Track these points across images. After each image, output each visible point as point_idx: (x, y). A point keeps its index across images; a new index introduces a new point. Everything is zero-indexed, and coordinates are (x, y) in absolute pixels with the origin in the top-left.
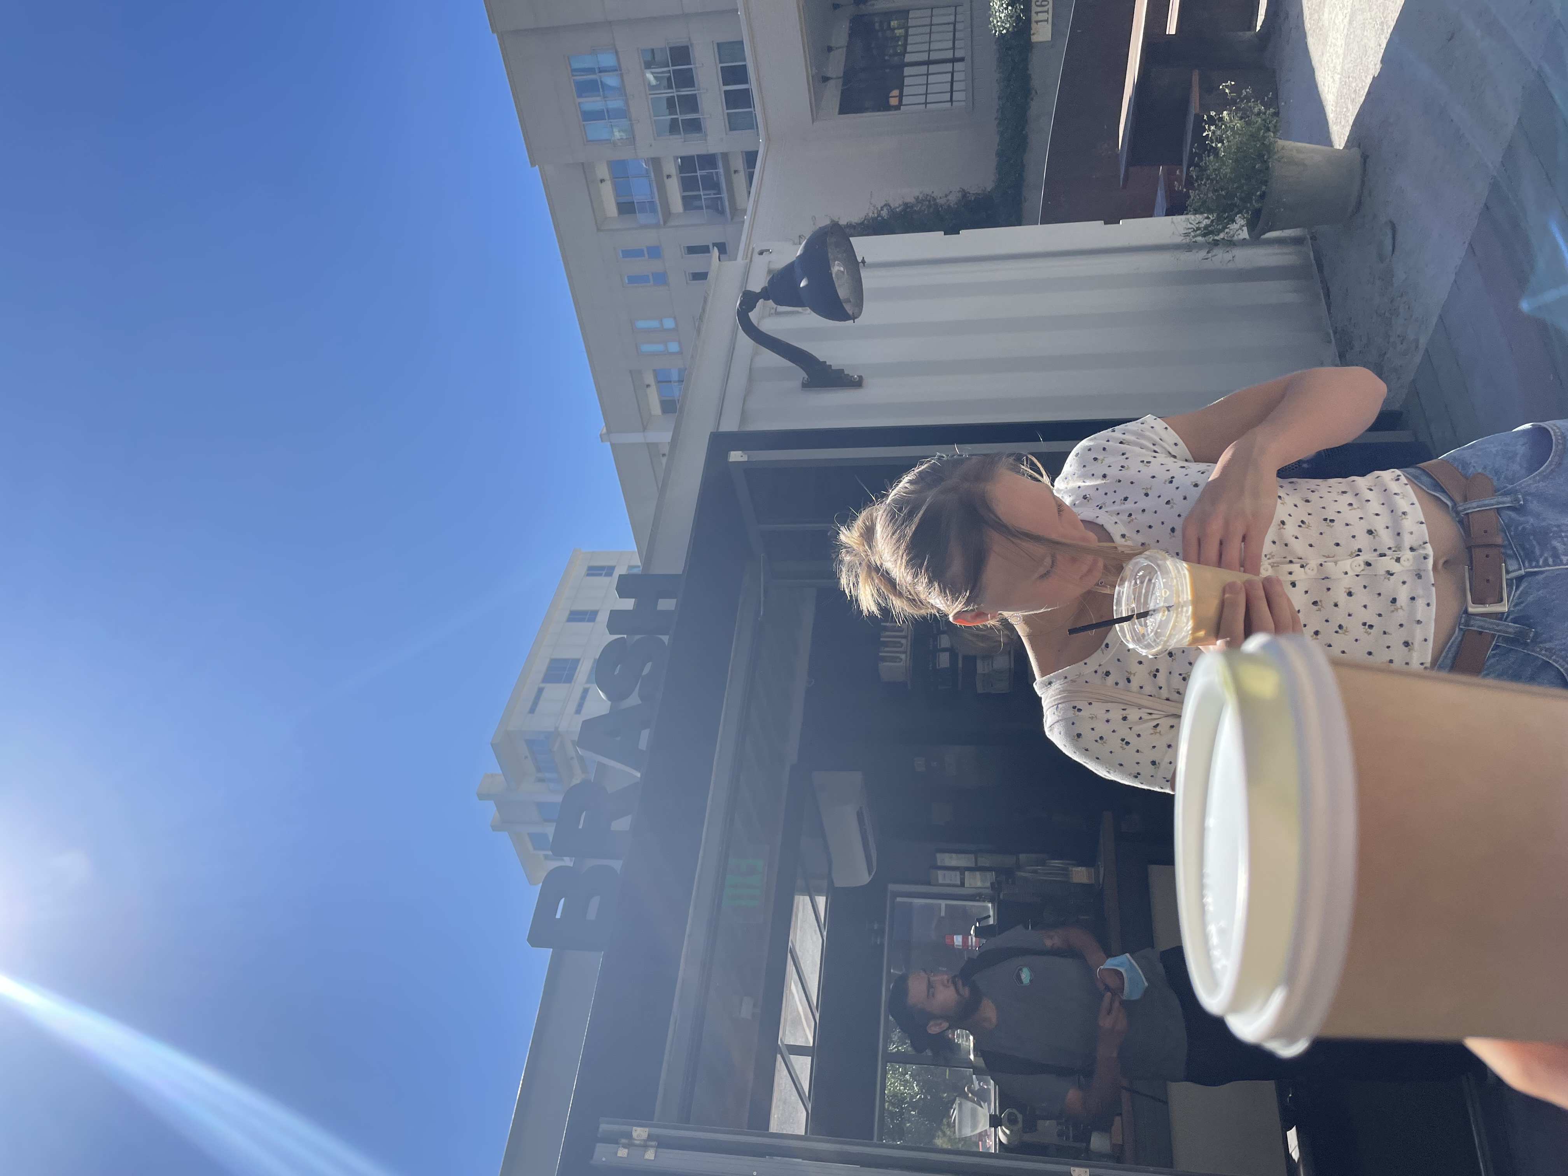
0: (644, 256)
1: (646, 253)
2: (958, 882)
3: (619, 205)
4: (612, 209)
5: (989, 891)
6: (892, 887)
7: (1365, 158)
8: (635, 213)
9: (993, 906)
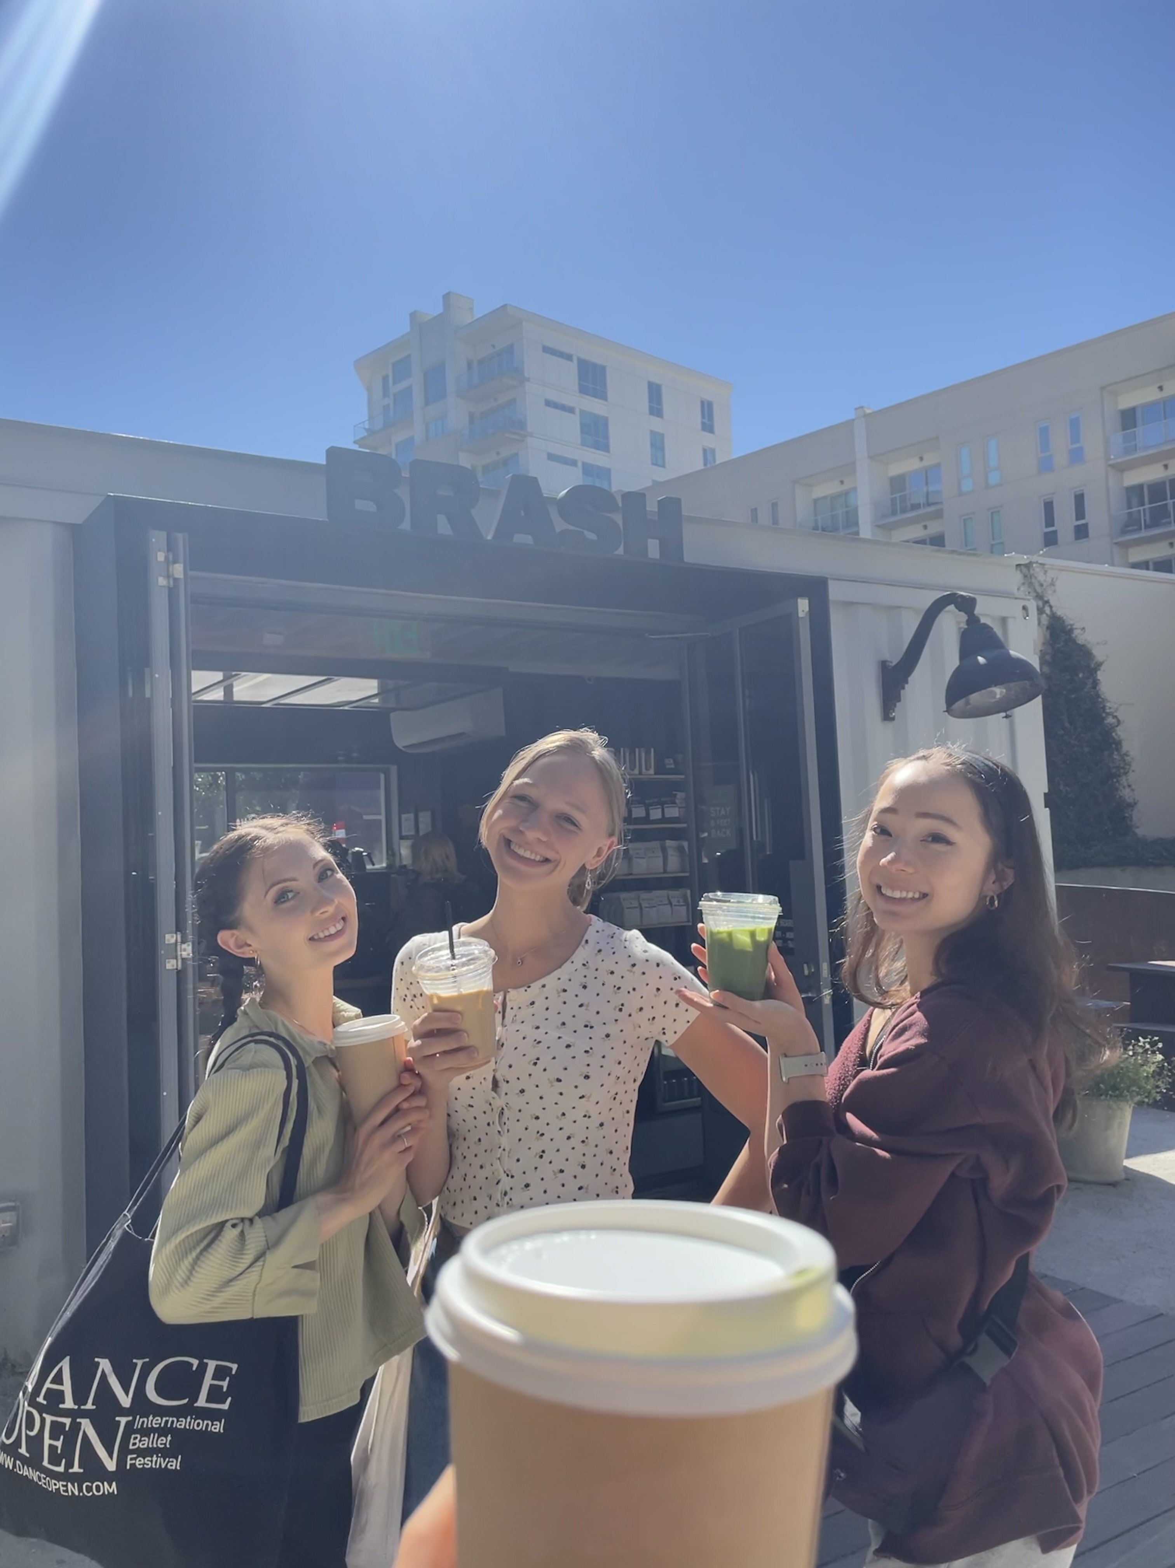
0: (1072, 443)
1: (1074, 446)
2: (404, 834)
3: (1133, 410)
4: (1127, 402)
5: (397, 863)
6: (394, 769)
7: (1114, 1184)
8: (1124, 429)
9: (383, 868)
